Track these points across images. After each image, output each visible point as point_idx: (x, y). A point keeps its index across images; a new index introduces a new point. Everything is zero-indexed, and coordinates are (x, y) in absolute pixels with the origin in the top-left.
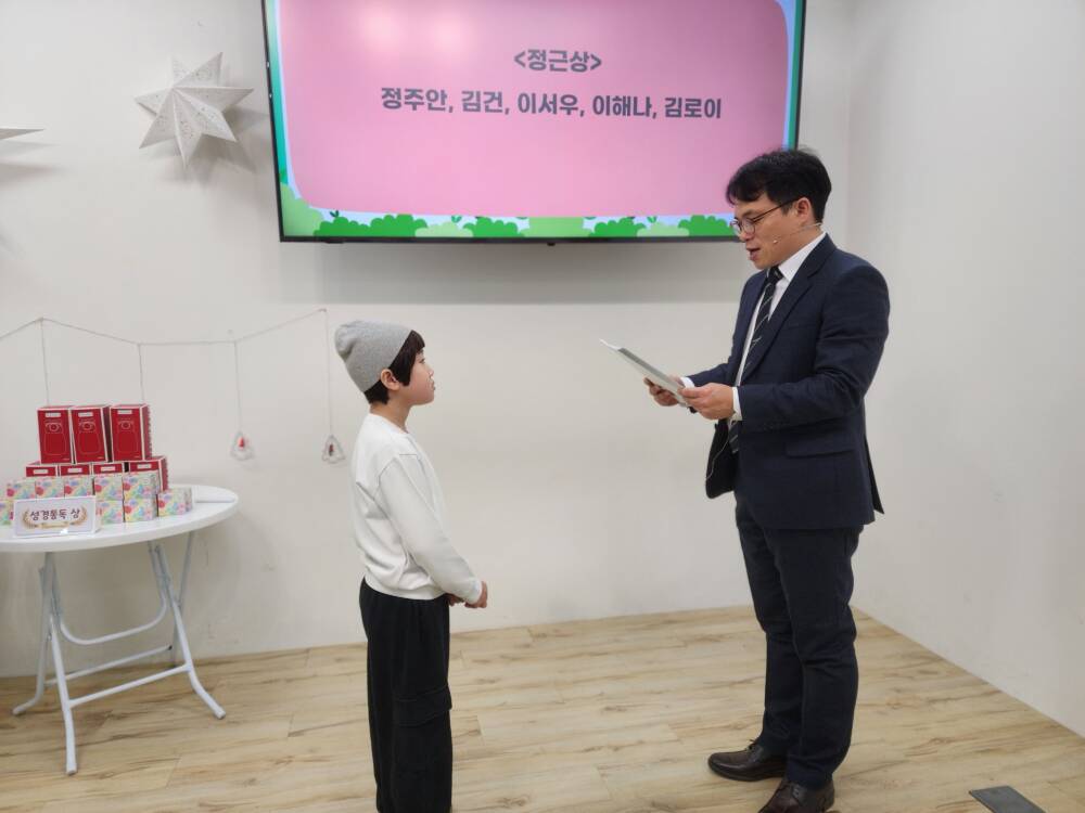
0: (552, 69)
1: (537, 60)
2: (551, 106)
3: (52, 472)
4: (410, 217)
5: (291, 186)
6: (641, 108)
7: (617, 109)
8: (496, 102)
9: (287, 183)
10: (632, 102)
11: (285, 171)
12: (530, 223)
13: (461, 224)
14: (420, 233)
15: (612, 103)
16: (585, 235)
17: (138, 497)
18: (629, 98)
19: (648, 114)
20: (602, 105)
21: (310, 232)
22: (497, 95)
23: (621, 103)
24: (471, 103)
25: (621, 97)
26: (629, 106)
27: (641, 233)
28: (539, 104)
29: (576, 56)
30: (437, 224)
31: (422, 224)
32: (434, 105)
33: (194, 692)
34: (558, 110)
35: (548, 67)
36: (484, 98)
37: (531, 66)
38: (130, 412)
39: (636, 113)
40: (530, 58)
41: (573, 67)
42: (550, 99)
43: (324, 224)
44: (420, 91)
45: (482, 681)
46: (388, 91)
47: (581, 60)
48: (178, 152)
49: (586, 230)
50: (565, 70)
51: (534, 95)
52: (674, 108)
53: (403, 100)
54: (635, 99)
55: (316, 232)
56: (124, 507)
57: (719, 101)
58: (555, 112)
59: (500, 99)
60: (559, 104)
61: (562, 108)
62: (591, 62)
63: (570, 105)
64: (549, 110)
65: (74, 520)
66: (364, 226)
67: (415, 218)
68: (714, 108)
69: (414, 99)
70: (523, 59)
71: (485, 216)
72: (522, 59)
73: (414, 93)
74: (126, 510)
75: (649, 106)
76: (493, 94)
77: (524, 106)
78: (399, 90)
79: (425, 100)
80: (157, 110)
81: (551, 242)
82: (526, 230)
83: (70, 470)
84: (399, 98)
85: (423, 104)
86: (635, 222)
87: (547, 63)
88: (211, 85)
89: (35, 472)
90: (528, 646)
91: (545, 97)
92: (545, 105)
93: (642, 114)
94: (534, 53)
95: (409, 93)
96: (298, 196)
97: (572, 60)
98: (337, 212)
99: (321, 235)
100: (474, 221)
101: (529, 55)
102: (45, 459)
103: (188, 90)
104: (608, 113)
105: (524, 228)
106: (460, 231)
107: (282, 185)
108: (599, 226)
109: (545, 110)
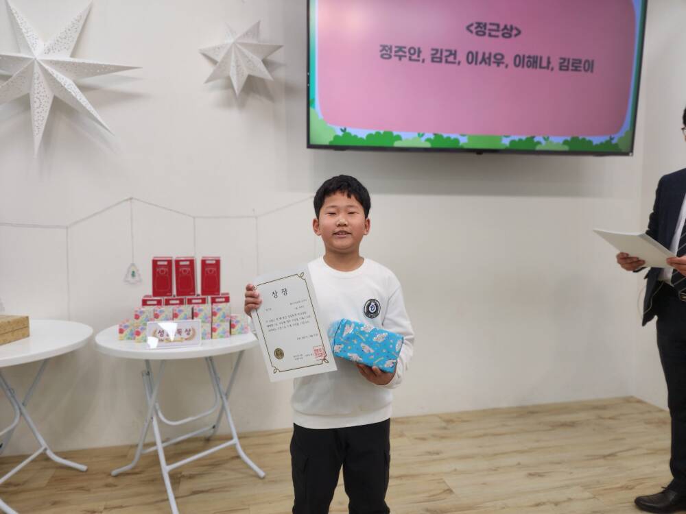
0: (490, 35)
1: (481, 29)
2: (487, 61)
3: (159, 303)
4: (391, 133)
5: (316, 111)
6: (544, 64)
7: (529, 63)
8: (452, 57)
9: (314, 107)
10: (539, 59)
11: (314, 99)
12: (469, 139)
13: (423, 139)
14: (397, 144)
15: (526, 60)
16: (503, 148)
17: (222, 321)
18: (537, 57)
19: (548, 67)
20: (520, 61)
21: (326, 143)
22: (453, 52)
23: (532, 60)
24: (437, 57)
25: (532, 56)
26: (536, 62)
27: (538, 148)
28: (480, 59)
29: (505, 27)
30: (409, 139)
31: (399, 138)
32: (413, 57)
34: (492, 63)
35: (488, 34)
36: (445, 54)
37: (477, 33)
38: (214, 262)
39: (541, 67)
40: (476, 28)
41: (503, 35)
42: (487, 55)
43: (336, 137)
44: (405, 48)
46: (384, 47)
47: (507, 29)
49: (504, 144)
50: (498, 36)
51: (477, 53)
52: (565, 65)
53: (393, 54)
54: (541, 58)
55: (331, 142)
56: (212, 328)
57: (593, 61)
58: (490, 64)
59: (455, 54)
60: (492, 59)
61: (494, 62)
62: (514, 32)
63: (499, 60)
64: (486, 63)
65: (187, 337)
66: (362, 139)
67: (395, 133)
68: (589, 66)
69: (401, 53)
70: (472, 28)
71: (440, 133)
73: (400, 49)
74: (213, 330)
75: (549, 62)
76: (450, 51)
77: (470, 60)
78: (391, 47)
79: (408, 54)
80: (219, 59)
81: (479, 152)
82: (466, 144)
84: (391, 52)
85: (405, 56)
86: (536, 140)
87: (487, 32)
88: (254, 42)
89: (149, 303)
90: (445, 428)
91: (484, 54)
92: (483, 59)
93: (544, 68)
94: (479, 24)
95: (397, 49)
96: (321, 117)
97: (503, 30)
98: (345, 129)
99: (333, 145)
100: (432, 137)
101: (475, 25)
102: (155, 293)
103: (243, 44)
104: (523, 66)
105: (464, 142)
106: (423, 143)
107: (311, 109)
108: (512, 142)
109: (483, 63)
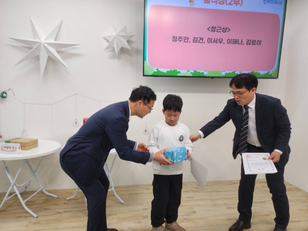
0: (217, 31)
1: (213, 29)
2: (216, 41)
4: (176, 71)
5: (147, 62)
6: (240, 42)
7: (233, 43)
8: (202, 40)
11: (146, 57)
12: (208, 73)
14: (179, 75)
15: (232, 41)
16: (222, 76)
18: (237, 40)
19: (241, 44)
20: (229, 41)
21: (151, 74)
23: (235, 41)
24: (195, 40)
25: (235, 39)
26: (237, 42)
28: (213, 41)
29: (224, 28)
30: (183, 73)
32: (186, 41)
33: (114, 195)
34: (218, 43)
36: (199, 39)
37: (212, 31)
39: (238, 44)
41: (223, 31)
42: (216, 39)
43: (154, 72)
44: (182, 37)
46: (174, 37)
50: (220, 32)
51: (212, 39)
52: (249, 43)
53: (177, 39)
54: (239, 40)
57: (261, 41)
60: (218, 41)
62: (227, 30)
63: (221, 41)
66: (164, 73)
67: (178, 71)
68: (259, 43)
69: (180, 39)
70: (209, 29)
71: (196, 70)
75: (242, 42)
76: (201, 38)
77: (209, 42)
78: (177, 37)
79: (183, 40)
80: (110, 40)
81: (212, 78)
82: (207, 74)
86: (236, 73)
87: (216, 30)
88: (124, 34)
92: (214, 41)
94: (213, 27)
96: (148, 64)
97: (222, 29)
98: (158, 69)
99: (153, 75)
100: (193, 72)
101: (211, 28)
103: (120, 36)
104: (231, 44)
106: (189, 74)
107: (145, 62)
108: (226, 74)
109: (214, 43)
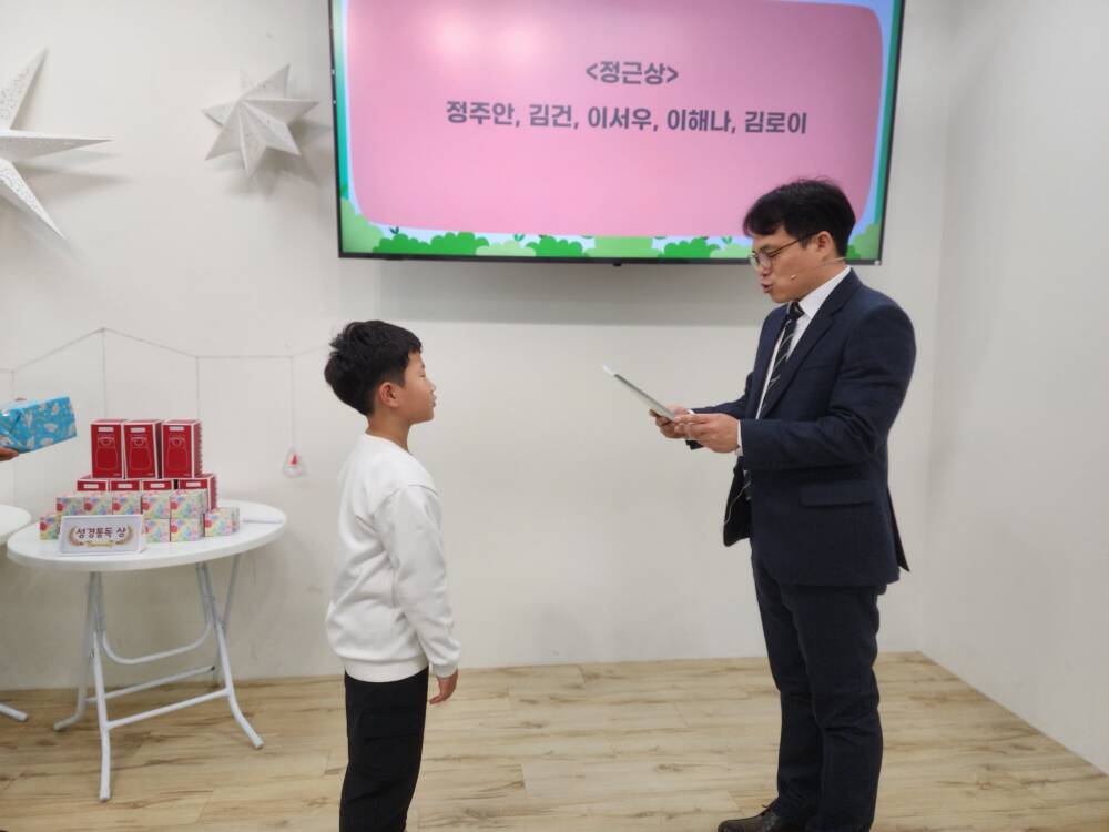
0: (626, 81)
1: (610, 72)
2: (623, 121)
3: (102, 487)
4: (472, 235)
5: (352, 202)
6: (720, 122)
7: (693, 124)
8: (565, 116)
9: (347, 198)
10: (710, 114)
11: (346, 186)
12: (596, 243)
13: (523, 243)
14: (481, 251)
15: (688, 118)
16: (655, 255)
17: (185, 516)
18: (707, 112)
19: (726, 130)
20: (677, 120)
21: (369, 249)
22: (566, 109)
24: (539, 117)
25: (698, 111)
26: (706, 120)
27: (714, 255)
28: (610, 119)
29: (652, 68)
30: (499, 243)
31: (484, 242)
32: (501, 119)
33: (232, 717)
34: (630, 125)
35: (621, 80)
36: (553, 112)
37: (603, 79)
38: (182, 429)
39: (713, 128)
40: (602, 71)
41: (648, 80)
42: (622, 113)
43: (384, 241)
44: (488, 105)
45: (528, 724)
46: (453, 105)
47: (655, 71)
48: (242, 165)
49: (657, 250)
50: (639, 83)
51: (605, 110)
52: (754, 123)
53: (468, 115)
54: (713, 113)
55: (376, 248)
56: (171, 527)
57: (805, 115)
58: (627, 126)
59: (569, 113)
60: (631, 118)
61: (634, 123)
62: (667, 74)
63: (643, 119)
64: (621, 125)
65: (119, 539)
66: (425, 244)
67: (477, 235)
68: (799, 123)
69: (480, 113)
71: (549, 235)
72: (594, 71)
73: (480, 107)
74: (173, 529)
75: (727, 120)
76: (562, 108)
77: (594, 121)
78: (465, 104)
79: (492, 114)
80: (223, 121)
81: (618, 262)
82: (593, 250)
83: (120, 486)
84: (465, 112)
85: (488, 118)
86: (709, 242)
87: (621, 76)
88: (277, 97)
89: (86, 486)
90: (578, 687)
91: (617, 110)
92: (616, 119)
93: (720, 129)
94: (607, 65)
95: (474, 107)
96: (357, 210)
97: (647, 72)
98: (397, 229)
99: (379, 251)
100: (537, 240)
101: (601, 67)
102: (96, 473)
103: (255, 103)
104: (683, 128)
105: (589, 247)
106: (522, 249)
107: (343, 200)
108: (669, 247)
109: (617, 124)
